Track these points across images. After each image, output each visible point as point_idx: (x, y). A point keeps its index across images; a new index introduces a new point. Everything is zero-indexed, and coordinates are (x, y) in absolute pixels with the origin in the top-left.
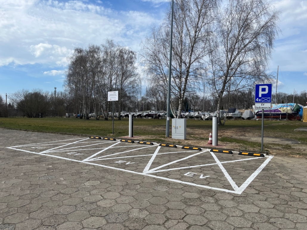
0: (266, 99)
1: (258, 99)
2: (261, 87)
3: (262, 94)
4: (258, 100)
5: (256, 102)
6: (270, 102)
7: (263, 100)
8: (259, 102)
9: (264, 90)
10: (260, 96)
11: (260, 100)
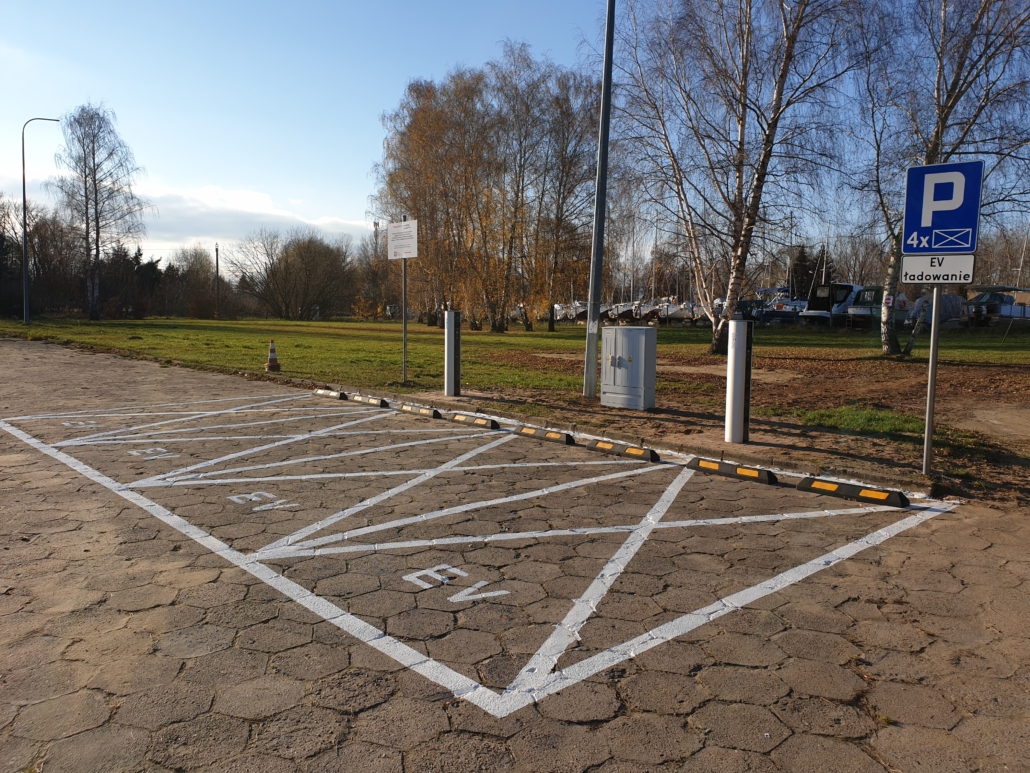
0: (952, 234)
2: (931, 181)
3: (935, 214)
4: (915, 243)
5: (909, 249)
6: (972, 248)
7: (939, 239)
8: (919, 250)
9: (945, 191)
10: (926, 221)
11: (924, 243)
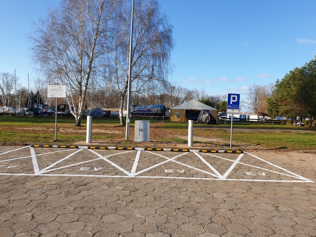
0: (235, 106)
1: (229, 105)
2: (232, 96)
3: (233, 102)
4: (229, 107)
5: (228, 108)
6: (239, 108)
7: (233, 106)
8: (230, 108)
9: (234, 98)
10: (231, 103)
11: (231, 107)
